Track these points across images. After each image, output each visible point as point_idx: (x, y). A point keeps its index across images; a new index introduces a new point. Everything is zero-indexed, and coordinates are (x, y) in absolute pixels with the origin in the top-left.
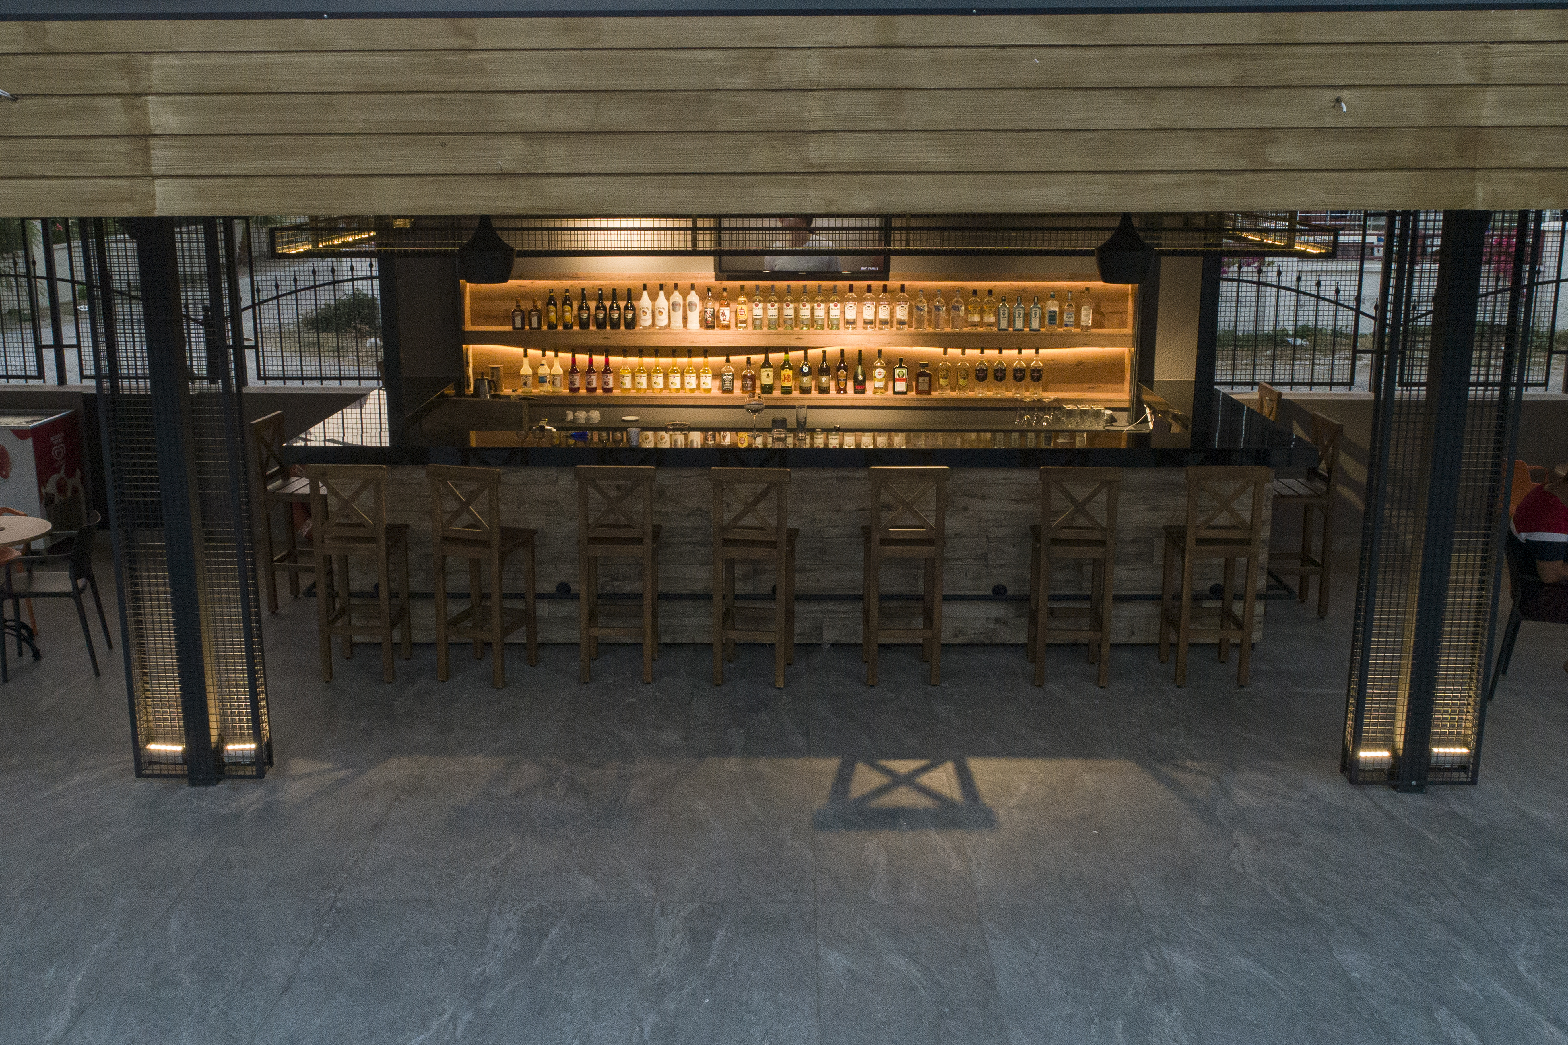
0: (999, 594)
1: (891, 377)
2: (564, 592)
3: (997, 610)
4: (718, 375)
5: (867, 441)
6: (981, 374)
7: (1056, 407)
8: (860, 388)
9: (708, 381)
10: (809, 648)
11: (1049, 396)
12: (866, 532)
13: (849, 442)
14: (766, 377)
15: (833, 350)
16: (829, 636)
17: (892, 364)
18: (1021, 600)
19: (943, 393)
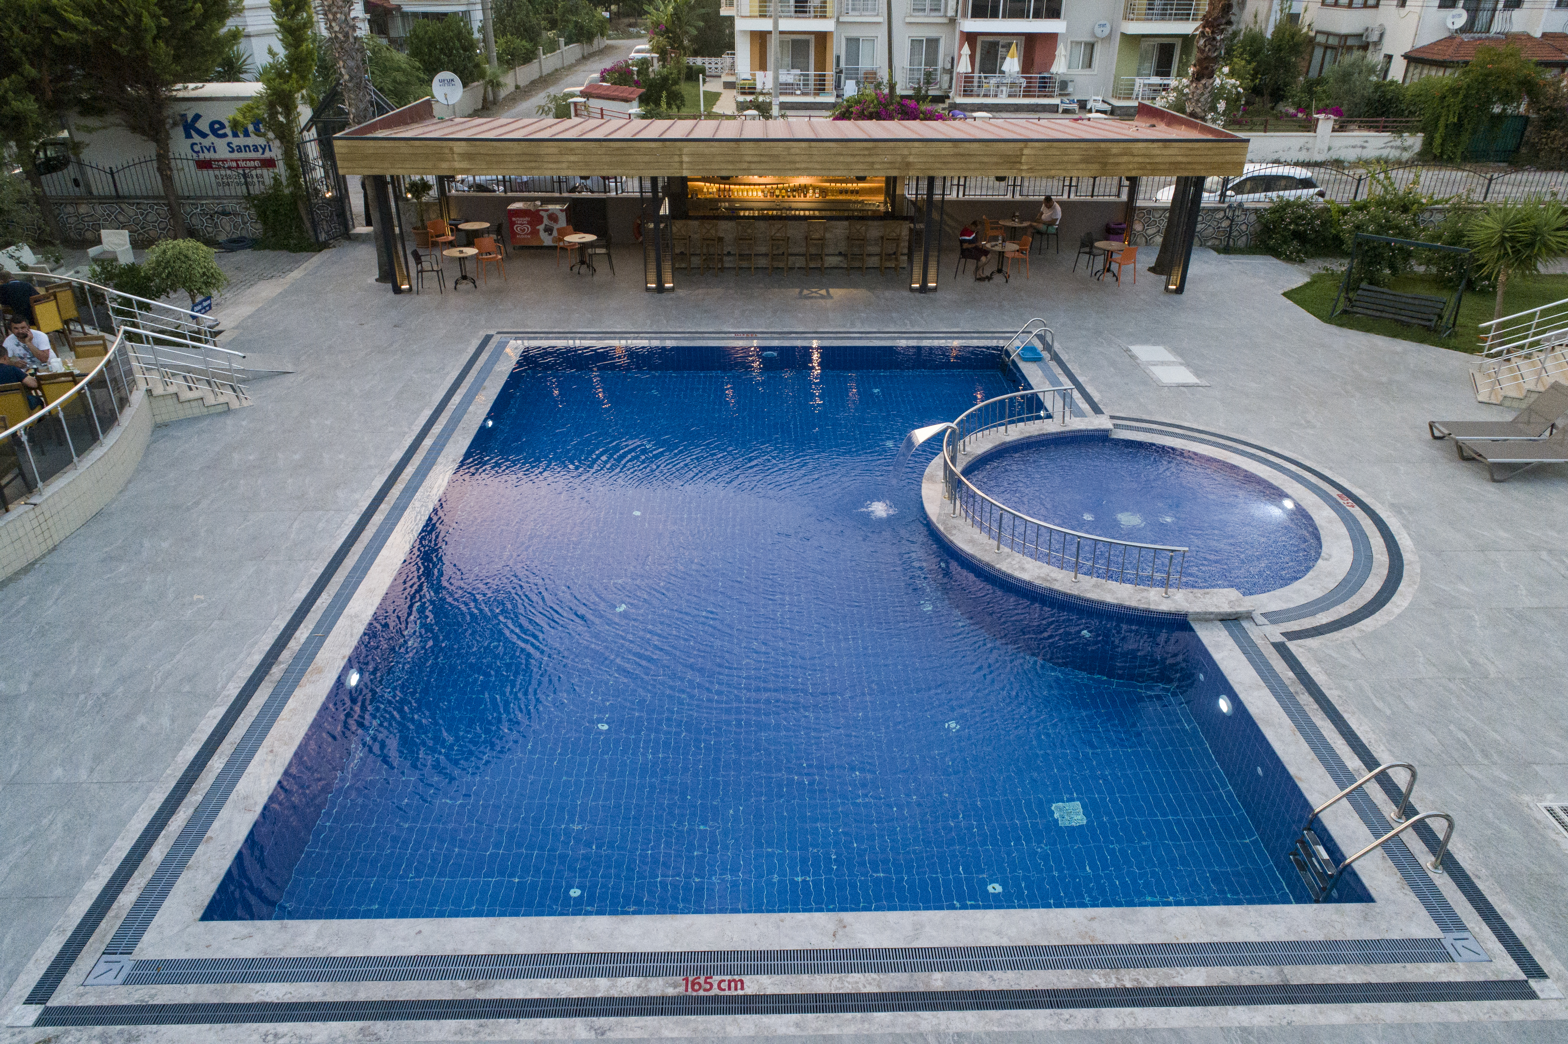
0: (840, 254)
1: (814, 192)
2: (729, 254)
3: (840, 258)
4: (763, 191)
5: (807, 213)
6: (842, 192)
7: (862, 202)
8: (805, 196)
9: (760, 194)
10: (791, 269)
11: (861, 198)
12: (806, 238)
13: (802, 213)
14: (777, 192)
15: (797, 184)
16: (797, 265)
17: (814, 188)
18: (845, 256)
19: (830, 197)
